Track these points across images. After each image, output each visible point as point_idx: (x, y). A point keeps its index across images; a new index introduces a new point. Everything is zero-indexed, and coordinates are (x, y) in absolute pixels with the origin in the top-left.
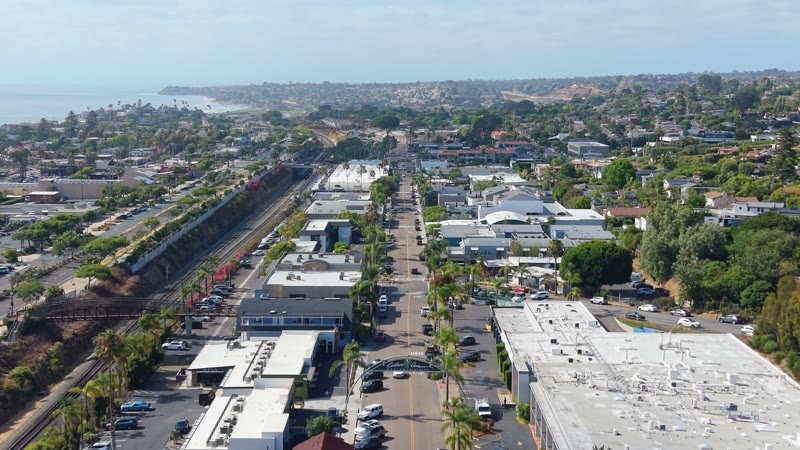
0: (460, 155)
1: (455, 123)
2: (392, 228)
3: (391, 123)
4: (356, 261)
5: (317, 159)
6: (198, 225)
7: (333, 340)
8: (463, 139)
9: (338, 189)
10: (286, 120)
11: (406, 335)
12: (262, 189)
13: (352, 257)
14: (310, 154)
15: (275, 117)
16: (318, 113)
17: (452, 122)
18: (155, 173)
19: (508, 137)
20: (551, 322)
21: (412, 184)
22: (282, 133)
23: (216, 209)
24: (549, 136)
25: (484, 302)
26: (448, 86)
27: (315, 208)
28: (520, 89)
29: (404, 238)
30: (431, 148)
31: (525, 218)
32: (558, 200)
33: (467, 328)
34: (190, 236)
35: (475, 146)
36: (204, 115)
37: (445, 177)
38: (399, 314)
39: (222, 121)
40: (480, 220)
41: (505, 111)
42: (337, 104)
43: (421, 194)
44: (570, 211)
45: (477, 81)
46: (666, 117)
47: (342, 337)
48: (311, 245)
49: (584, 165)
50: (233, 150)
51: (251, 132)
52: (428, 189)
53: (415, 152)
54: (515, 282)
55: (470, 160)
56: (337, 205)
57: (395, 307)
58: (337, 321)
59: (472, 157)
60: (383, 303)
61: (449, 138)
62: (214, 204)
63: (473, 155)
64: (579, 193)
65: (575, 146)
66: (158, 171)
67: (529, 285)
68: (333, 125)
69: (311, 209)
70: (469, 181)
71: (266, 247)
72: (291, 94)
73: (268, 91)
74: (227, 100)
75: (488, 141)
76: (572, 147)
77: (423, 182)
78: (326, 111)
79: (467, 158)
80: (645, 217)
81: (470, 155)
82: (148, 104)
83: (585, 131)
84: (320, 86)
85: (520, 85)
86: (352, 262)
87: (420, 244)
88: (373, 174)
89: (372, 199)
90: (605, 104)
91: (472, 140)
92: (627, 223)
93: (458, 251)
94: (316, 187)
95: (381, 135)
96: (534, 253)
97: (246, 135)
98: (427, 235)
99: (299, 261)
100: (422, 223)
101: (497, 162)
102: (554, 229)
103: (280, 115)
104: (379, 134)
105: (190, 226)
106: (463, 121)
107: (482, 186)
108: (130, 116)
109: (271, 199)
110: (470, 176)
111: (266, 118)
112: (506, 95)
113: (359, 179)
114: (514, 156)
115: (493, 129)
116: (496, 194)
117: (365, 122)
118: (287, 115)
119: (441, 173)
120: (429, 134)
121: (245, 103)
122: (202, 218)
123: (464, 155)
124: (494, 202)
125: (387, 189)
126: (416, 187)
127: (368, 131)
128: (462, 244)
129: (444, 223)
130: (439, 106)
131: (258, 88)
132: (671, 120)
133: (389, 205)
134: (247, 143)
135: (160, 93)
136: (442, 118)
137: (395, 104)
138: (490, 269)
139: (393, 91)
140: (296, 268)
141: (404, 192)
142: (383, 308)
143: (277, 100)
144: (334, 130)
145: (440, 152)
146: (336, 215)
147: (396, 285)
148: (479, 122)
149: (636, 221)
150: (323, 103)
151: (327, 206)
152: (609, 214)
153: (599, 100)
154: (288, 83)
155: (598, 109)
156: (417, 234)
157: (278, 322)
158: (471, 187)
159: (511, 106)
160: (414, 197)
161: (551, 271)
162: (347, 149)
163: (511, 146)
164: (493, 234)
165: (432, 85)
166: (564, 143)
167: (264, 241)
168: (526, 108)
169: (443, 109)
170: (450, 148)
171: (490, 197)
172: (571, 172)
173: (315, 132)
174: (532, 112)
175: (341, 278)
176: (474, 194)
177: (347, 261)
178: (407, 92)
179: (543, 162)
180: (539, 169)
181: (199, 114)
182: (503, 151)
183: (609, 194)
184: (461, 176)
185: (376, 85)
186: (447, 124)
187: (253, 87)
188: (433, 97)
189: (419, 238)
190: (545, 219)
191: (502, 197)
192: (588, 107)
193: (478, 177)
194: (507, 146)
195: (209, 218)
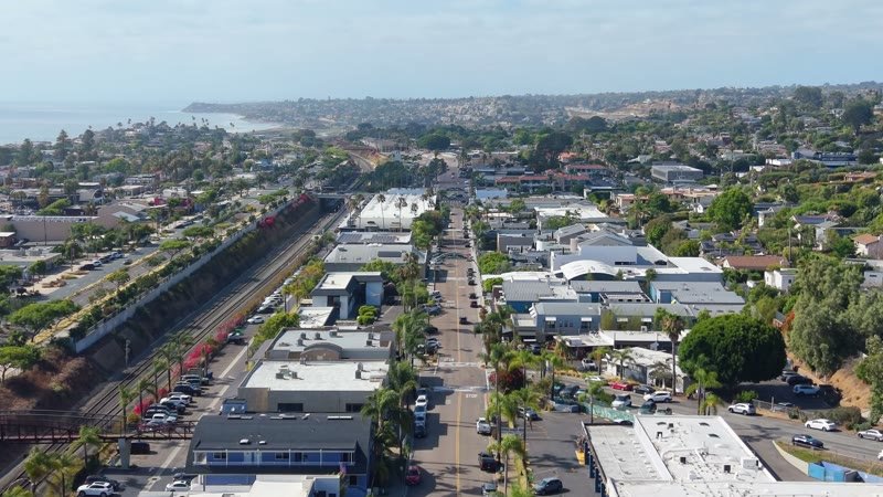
0: (523, 182)
1: (514, 143)
2: (438, 281)
3: (440, 144)
4: (383, 343)
5: (352, 186)
6: (186, 278)
7: (337, 490)
8: (525, 162)
9: (372, 227)
10: (320, 140)
11: (454, 471)
12: (278, 225)
13: (377, 336)
14: (343, 180)
15: (308, 138)
16: (356, 132)
17: (510, 142)
18: (145, 207)
19: (579, 159)
20: (683, 460)
21: (464, 219)
22: (312, 156)
23: (213, 254)
24: (627, 159)
25: (568, 408)
26: (505, 101)
27: (337, 257)
28: (586, 104)
29: (452, 296)
30: (487, 173)
31: (615, 270)
32: (653, 243)
33: (547, 457)
34: (171, 293)
35: (539, 171)
36: (227, 134)
37: (505, 210)
38: (443, 429)
39: (245, 141)
40: (553, 272)
41: (572, 129)
42: (381, 122)
43: (475, 233)
44: (674, 260)
45: (537, 96)
46: (765, 136)
47: (353, 481)
48: (325, 312)
49: (677, 195)
50: (250, 176)
51: (276, 155)
52: (484, 227)
53: (468, 178)
54: (610, 372)
55: (534, 188)
56: (366, 251)
57: (437, 415)
58: (345, 457)
59: (537, 185)
60: (420, 409)
61: (508, 161)
62: (211, 248)
63: (538, 182)
64: (683, 235)
65: (661, 170)
66: (151, 204)
67: (633, 377)
68: (373, 145)
69: (332, 257)
70: (535, 215)
71: (269, 310)
72: (330, 110)
73: (305, 108)
74: (257, 117)
75: (555, 165)
76: (656, 172)
77: (479, 218)
78: (366, 129)
79: (531, 185)
80: (778, 269)
81: (534, 182)
82: (164, 123)
83: (671, 153)
84: (361, 102)
85: (586, 100)
86: (377, 343)
87: (474, 305)
88: (414, 207)
89: (412, 241)
90: (688, 120)
91: (537, 163)
92: (754, 279)
93: (527, 322)
94: (344, 224)
95: (427, 157)
96: (633, 325)
97: (269, 158)
98: (485, 294)
99: (300, 343)
100: (477, 274)
101: (567, 190)
102: (657, 289)
103: (313, 134)
104: (426, 156)
105: (173, 279)
106: (524, 141)
107: (554, 224)
108: (139, 136)
109: (290, 238)
110: (537, 209)
111: (297, 138)
112: (571, 112)
113: (398, 213)
114: (588, 183)
115: (561, 151)
116: (574, 236)
117: (409, 142)
118: (323, 135)
119: (500, 205)
120: (485, 157)
121: (278, 121)
122: (191, 268)
123: (528, 182)
124: (571, 247)
125: (433, 226)
126: (469, 223)
127: (414, 152)
128: (533, 311)
129: (506, 276)
130: (495, 124)
131: (293, 104)
132: (771, 139)
133: (435, 249)
134: (268, 168)
135: (184, 110)
136: (499, 138)
137: (445, 121)
138: (572, 350)
139: (443, 107)
140: (293, 356)
141: (455, 230)
142: (421, 419)
143: (313, 118)
144: (374, 152)
145: (498, 178)
146: (364, 265)
147: (441, 375)
148: (543, 142)
149: (766, 274)
150: (364, 120)
151: (354, 253)
152: (726, 264)
153: (681, 117)
154: (327, 99)
155: (682, 126)
156: (470, 290)
157: (253, 459)
158: (539, 224)
159: (580, 123)
160: (467, 237)
161: (662, 356)
162: (387, 175)
163: (584, 170)
164: (573, 295)
165: (487, 101)
166: (647, 167)
167: (268, 300)
168: (597, 125)
169: (500, 128)
170: (509, 174)
171: (565, 240)
172: (664, 204)
173: (350, 153)
174: (605, 131)
175: (358, 375)
176: (544, 236)
177: (369, 343)
178: (459, 109)
179: (624, 191)
180: (620, 200)
181: (221, 134)
182: (574, 177)
183: (722, 236)
184: (524, 208)
185: (424, 101)
186: (506, 145)
187: (287, 104)
188: (489, 114)
189: (473, 296)
190: (642, 272)
191: (582, 240)
192: (668, 124)
193: (548, 211)
194: (579, 170)
195: (203, 266)
